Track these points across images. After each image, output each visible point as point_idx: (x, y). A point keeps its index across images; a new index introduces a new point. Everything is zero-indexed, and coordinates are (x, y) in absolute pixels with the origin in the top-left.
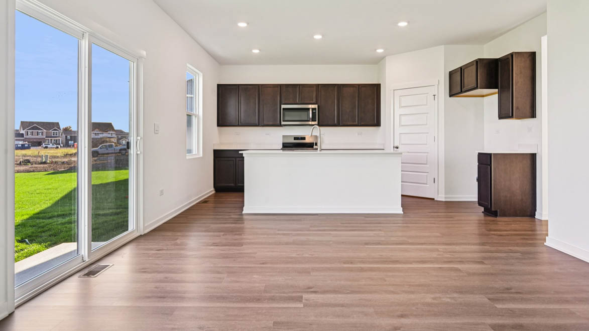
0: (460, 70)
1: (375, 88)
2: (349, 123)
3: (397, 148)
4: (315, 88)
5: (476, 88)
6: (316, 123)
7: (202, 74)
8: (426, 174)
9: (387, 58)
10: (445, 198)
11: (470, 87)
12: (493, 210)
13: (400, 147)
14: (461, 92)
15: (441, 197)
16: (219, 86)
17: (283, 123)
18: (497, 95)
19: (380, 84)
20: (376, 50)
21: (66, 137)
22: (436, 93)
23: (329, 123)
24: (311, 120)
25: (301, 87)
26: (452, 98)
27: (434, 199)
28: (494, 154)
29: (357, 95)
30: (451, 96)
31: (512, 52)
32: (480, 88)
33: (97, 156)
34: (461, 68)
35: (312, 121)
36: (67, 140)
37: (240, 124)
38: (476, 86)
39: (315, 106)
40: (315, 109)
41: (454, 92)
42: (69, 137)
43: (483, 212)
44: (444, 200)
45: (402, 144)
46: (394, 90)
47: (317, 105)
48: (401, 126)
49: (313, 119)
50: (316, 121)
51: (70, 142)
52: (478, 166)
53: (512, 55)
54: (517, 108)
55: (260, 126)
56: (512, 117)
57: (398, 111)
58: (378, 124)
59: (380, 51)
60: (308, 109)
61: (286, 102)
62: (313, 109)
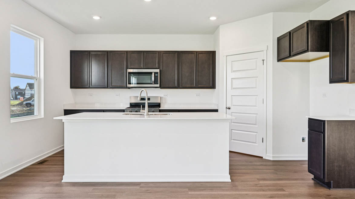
0: (288, 34)
1: (211, 55)
2: (188, 86)
3: (229, 109)
4: (157, 55)
5: (307, 51)
6: (158, 85)
7: (43, 39)
8: (255, 133)
9: (220, 26)
10: (273, 157)
11: (300, 50)
12: (326, 181)
13: (232, 107)
14: (290, 56)
15: (269, 156)
16: (72, 52)
17: (128, 85)
18: (328, 58)
19: (215, 51)
20: (209, 18)
21: (16, 93)
22: (265, 59)
23: (170, 86)
24: (153, 83)
25: (145, 54)
26: (280, 63)
27: (262, 157)
28: (327, 121)
29: (195, 61)
30: (279, 60)
31: (348, 10)
32: (311, 51)
33: (30, 107)
34: (290, 33)
35: (155, 84)
36: (16, 95)
37: (90, 86)
38: (306, 50)
39: (158, 71)
40: (157, 73)
41: (282, 56)
42: (17, 93)
43: (312, 179)
44: (272, 159)
45: (234, 105)
46: (227, 56)
47: (159, 70)
48: (233, 88)
49: (156, 82)
50: (158, 84)
51: (18, 96)
52: (308, 131)
53: (347, 14)
54: (353, 71)
55: (109, 88)
56: (347, 81)
57: (231, 75)
58: (213, 86)
59: (213, 18)
60: (151, 73)
61: (132, 67)
62: (155, 73)
